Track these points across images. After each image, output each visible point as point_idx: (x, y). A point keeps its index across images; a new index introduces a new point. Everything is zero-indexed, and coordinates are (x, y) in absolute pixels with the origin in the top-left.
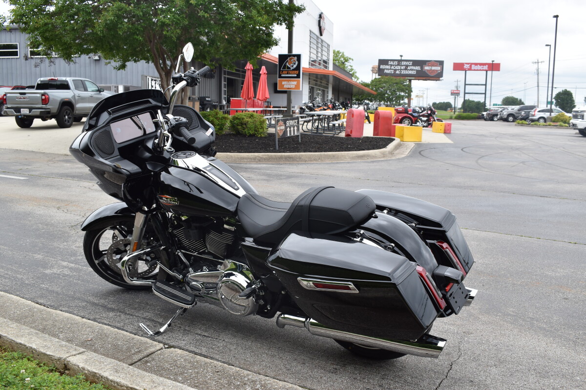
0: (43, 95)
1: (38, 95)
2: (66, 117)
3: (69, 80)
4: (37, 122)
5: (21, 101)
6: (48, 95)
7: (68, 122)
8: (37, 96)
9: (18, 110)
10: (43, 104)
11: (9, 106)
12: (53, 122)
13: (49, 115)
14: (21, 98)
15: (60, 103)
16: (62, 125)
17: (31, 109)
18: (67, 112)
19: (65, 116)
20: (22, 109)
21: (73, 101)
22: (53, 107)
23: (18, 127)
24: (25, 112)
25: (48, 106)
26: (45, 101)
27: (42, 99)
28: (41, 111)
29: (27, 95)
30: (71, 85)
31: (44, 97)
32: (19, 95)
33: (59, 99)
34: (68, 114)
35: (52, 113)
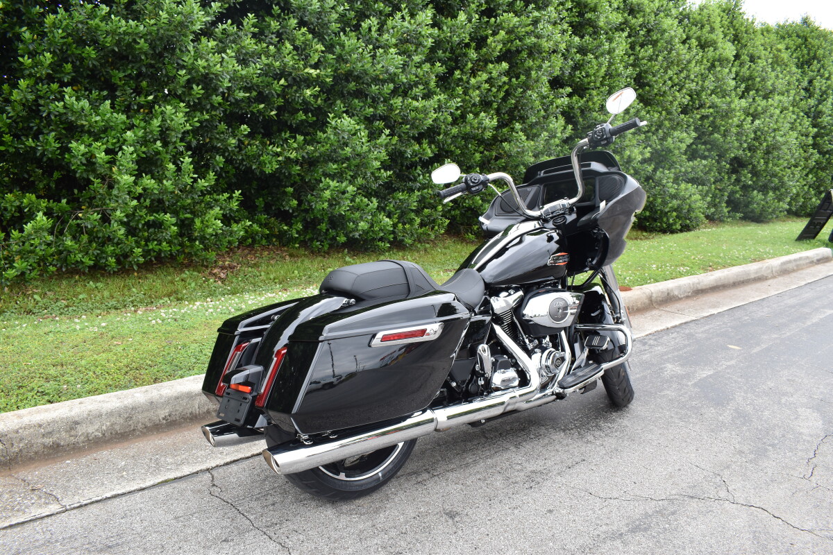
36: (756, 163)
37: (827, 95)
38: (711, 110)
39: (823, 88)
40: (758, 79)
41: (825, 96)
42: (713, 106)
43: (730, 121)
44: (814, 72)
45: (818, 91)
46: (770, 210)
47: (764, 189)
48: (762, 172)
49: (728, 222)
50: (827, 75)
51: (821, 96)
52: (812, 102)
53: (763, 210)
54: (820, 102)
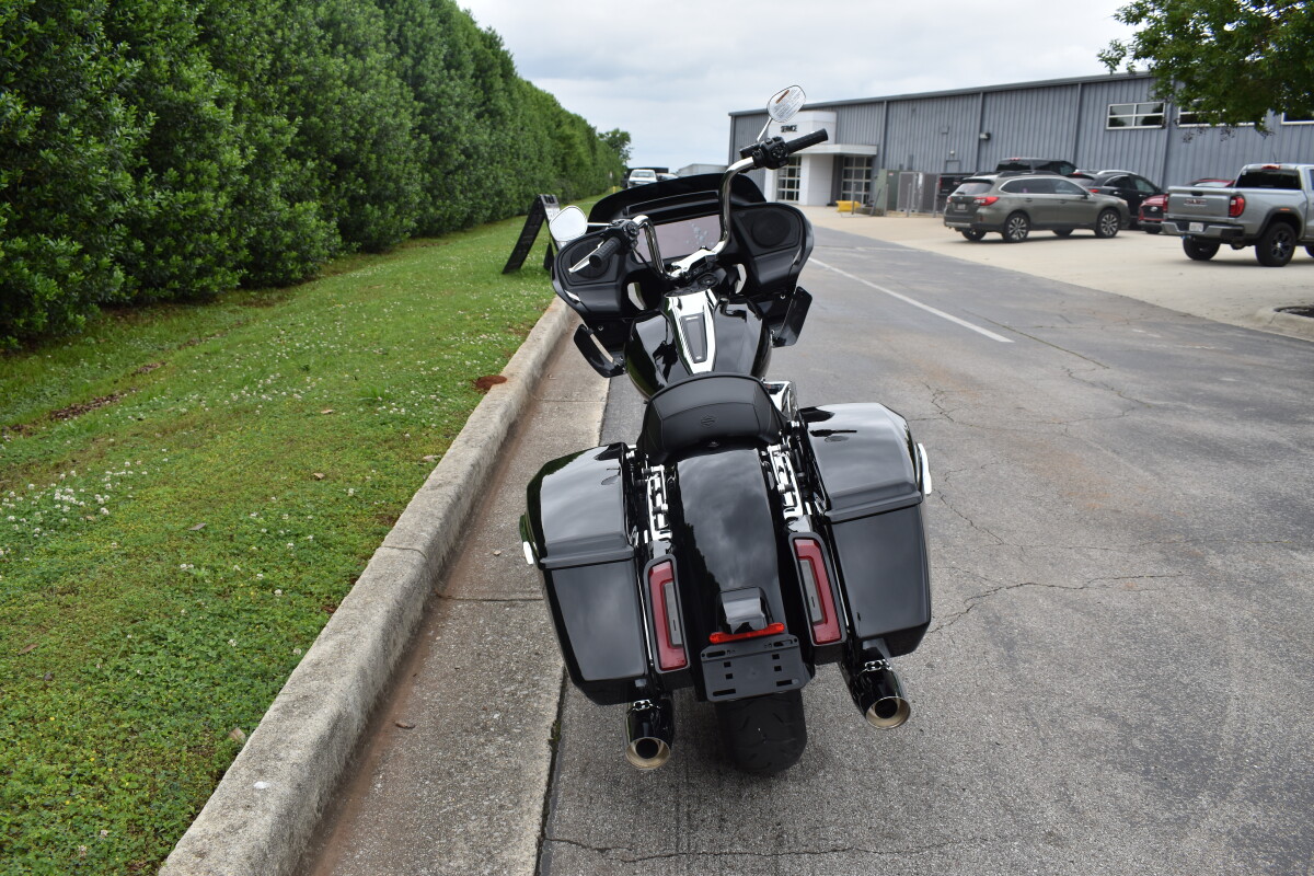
0: (1234, 197)
1: (1225, 198)
2: (1279, 245)
3: (1303, 169)
4: (1225, 251)
5: (1191, 208)
6: (1243, 198)
7: (1282, 254)
8: (1221, 200)
9: (1183, 224)
10: (1230, 216)
11: (1171, 216)
12: (1249, 252)
13: (1241, 238)
14: (1193, 202)
15: (1268, 215)
16: (1266, 259)
17: (1206, 223)
18: (1281, 236)
19: (1276, 243)
20: (1191, 224)
21: (1302, 214)
22: (1251, 222)
23: (1187, 258)
24: (1196, 228)
25: (1240, 221)
26: (1237, 208)
27: (1231, 207)
28: (1224, 230)
29: (1204, 197)
30: (1305, 180)
31: (1234, 202)
32: (1190, 196)
33: (1268, 208)
34: (1284, 238)
35: (1248, 235)
36: (364, 161)
37: (423, 50)
38: (301, 78)
39: (419, 40)
40: (344, 26)
41: (421, 53)
42: (304, 71)
43: (330, 94)
44: (401, 14)
45: (411, 44)
46: (392, 232)
47: (378, 200)
48: (373, 175)
49: (342, 258)
50: (419, 20)
51: (417, 52)
52: (408, 61)
53: (382, 234)
54: (417, 61)
